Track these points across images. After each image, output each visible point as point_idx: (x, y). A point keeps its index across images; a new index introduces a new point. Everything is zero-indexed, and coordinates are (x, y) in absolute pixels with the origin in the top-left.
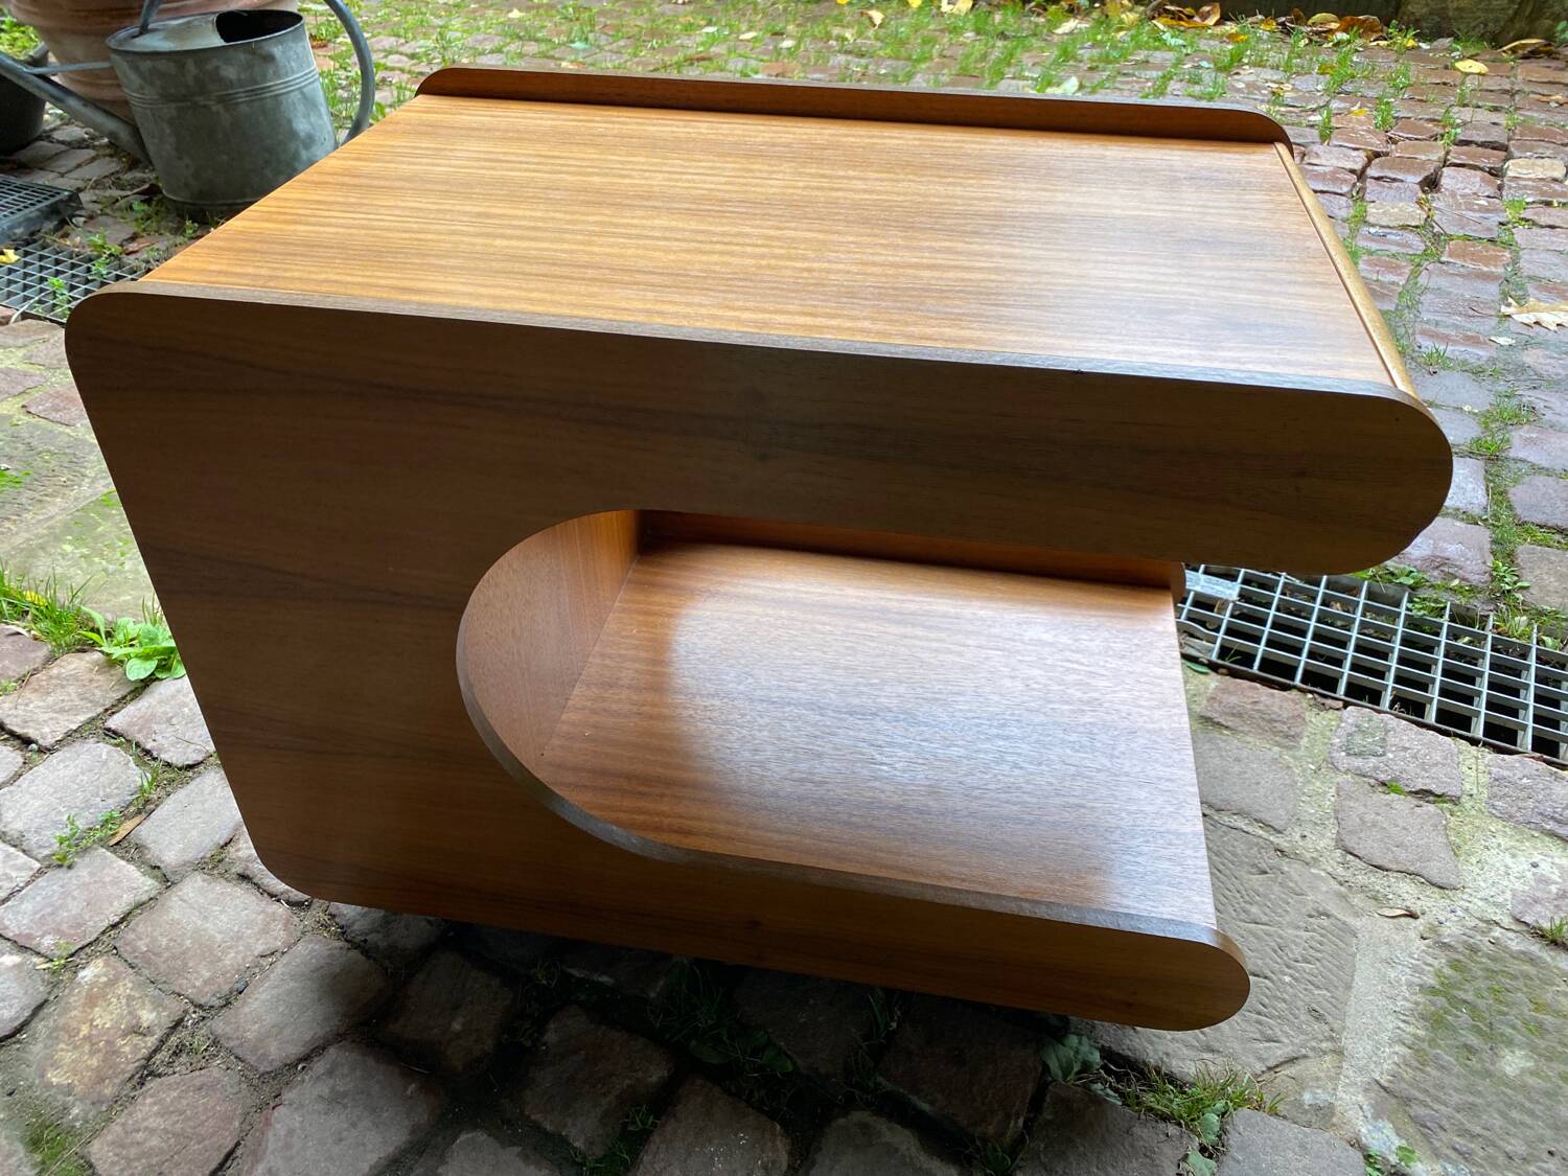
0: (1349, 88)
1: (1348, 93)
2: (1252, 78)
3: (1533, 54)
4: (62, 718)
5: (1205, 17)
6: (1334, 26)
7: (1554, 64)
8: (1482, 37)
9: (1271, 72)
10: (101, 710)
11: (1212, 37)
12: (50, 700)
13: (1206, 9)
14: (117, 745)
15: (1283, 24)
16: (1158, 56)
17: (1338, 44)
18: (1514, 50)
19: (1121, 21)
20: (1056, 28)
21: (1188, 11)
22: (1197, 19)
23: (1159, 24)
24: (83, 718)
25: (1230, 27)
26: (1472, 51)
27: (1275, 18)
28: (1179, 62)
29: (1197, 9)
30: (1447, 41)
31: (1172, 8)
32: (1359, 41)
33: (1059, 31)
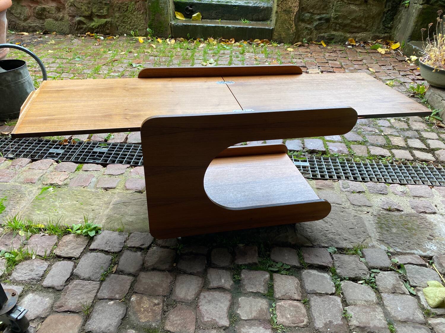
0: (270, 56)
1: (270, 57)
2: (249, 55)
3: (300, 46)
4: (77, 250)
5: (231, 41)
6: (260, 42)
7: (305, 48)
8: (289, 43)
9: (252, 54)
10: (85, 246)
11: (235, 46)
12: (69, 247)
13: (231, 39)
14: (97, 252)
15: (249, 42)
16: (226, 52)
17: (262, 46)
18: (296, 45)
19: (213, 44)
20: (199, 46)
21: (227, 40)
22: (229, 42)
23: (222, 43)
24: (82, 249)
25: (238, 44)
26: (289, 46)
27: (246, 41)
28: (231, 53)
29: (229, 40)
30: (283, 44)
31: (224, 40)
32: (266, 45)
33: (200, 47)
